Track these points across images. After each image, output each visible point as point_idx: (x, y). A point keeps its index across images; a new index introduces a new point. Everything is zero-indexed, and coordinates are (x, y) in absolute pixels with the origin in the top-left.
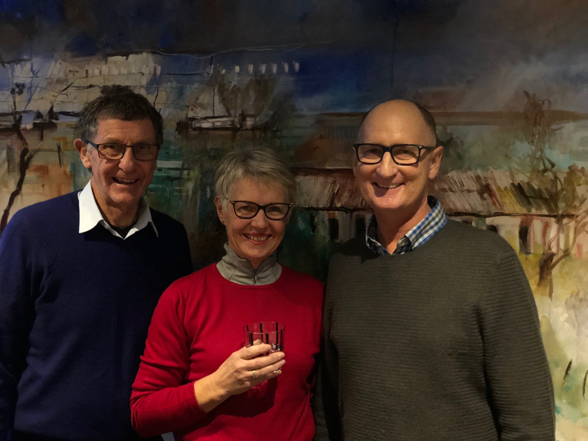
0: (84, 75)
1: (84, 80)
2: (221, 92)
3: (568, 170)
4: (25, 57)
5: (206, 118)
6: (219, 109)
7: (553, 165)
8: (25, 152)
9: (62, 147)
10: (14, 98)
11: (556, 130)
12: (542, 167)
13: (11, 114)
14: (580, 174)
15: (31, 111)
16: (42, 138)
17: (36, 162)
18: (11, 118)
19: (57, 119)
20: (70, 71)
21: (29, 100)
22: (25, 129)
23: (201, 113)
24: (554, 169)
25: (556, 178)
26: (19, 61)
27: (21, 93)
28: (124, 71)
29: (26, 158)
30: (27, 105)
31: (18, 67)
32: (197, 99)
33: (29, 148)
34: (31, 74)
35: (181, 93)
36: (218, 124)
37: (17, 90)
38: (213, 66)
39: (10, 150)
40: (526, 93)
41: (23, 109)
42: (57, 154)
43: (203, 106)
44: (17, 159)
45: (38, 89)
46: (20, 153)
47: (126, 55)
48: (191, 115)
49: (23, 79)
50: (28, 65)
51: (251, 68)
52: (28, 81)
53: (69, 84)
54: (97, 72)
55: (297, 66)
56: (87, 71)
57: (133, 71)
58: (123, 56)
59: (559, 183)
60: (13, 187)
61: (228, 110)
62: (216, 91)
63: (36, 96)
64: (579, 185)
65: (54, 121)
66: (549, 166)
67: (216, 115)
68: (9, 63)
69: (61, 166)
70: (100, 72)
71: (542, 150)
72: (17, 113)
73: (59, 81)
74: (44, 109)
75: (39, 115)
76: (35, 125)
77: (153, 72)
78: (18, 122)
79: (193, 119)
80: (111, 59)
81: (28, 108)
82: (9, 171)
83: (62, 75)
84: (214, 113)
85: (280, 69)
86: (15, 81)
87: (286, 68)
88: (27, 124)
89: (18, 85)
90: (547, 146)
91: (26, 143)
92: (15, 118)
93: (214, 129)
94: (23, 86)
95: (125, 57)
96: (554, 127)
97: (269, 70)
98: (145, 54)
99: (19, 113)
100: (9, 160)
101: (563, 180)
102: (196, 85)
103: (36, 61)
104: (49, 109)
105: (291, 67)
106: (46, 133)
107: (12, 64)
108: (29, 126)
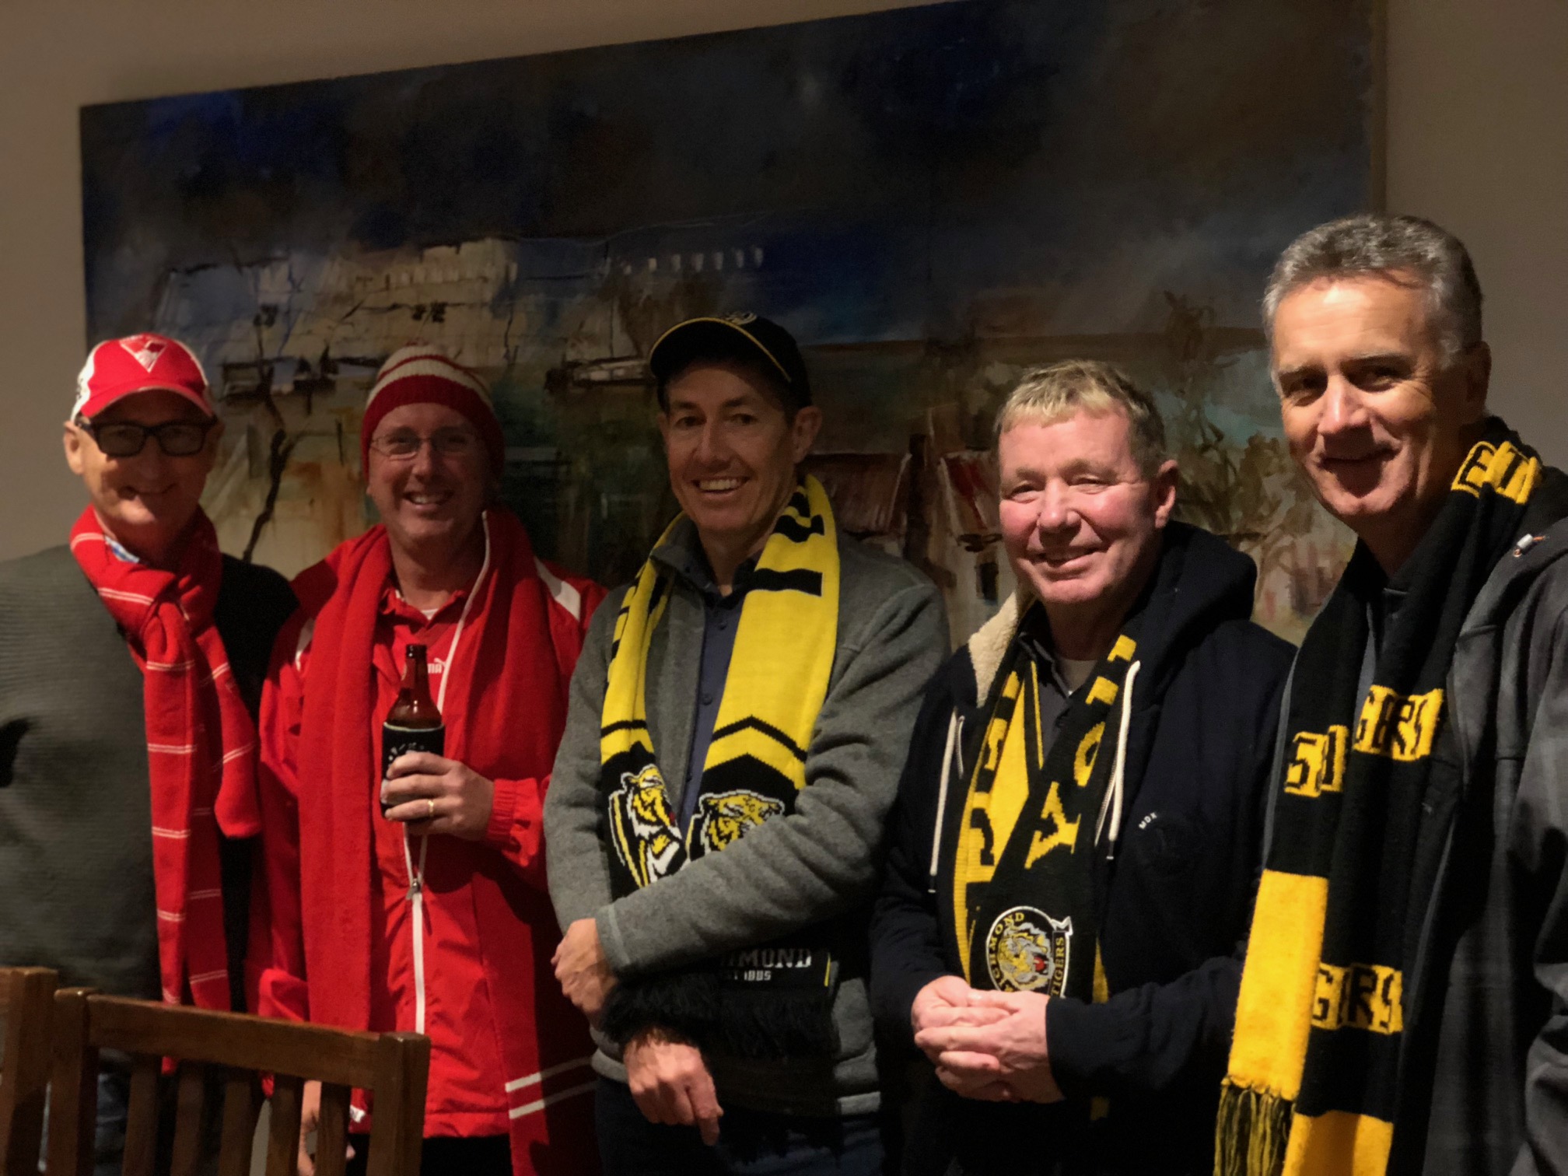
0: (383, 285)
1: (384, 294)
2: (624, 310)
3: (1246, 446)
5: (597, 362)
6: (622, 343)
7: (1220, 436)
8: (279, 437)
9: (344, 427)
10: (259, 333)
11: (1225, 366)
12: (1199, 442)
13: (255, 365)
14: (1270, 453)
15: (289, 358)
16: (309, 409)
17: (300, 455)
18: (254, 372)
19: (335, 372)
20: (358, 279)
21: (287, 337)
22: (280, 394)
23: (588, 353)
24: (1221, 445)
25: (1226, 462)
26: (265, 261)
27: (270, 322)
28: (454, 276)
29: (281, 449)
30: (283, 345)
31: (266, 273)
32: (581, 326)
33: (287, 431)
34: (289, 286)
35: (552, 313)
36: (620, 373)
37: (264, 317)
38: (609, 260)
39: (252, 433)
40: (1170, 297)
41: (275, 355)
42: (336, 441)
43: (592, 339)
44: (266, 452)
45: (302, 316)
46: (270, 440)
47: (456, 243)
48: (571, 356)
49: (274, 296)
50: (283, 270)
51: (677, 260)
52: (283, 299)
53: (356, 304)
54: (405, 278)
55: (759, 255)
56: (388, 279)
57: (469, 275)
58: (450, 245)
59: (1230, 470)
60: (258, 507)
61: (637, 345)
62: (615, 308)
63: (298, 329)
64: (1268, 474)
65: (330, 376)
66: (1213, 438)
67: (616, 355)
68: (250, 265)
69: (343, 464)
70: (411, 279)
71: (1198, 408)
72: (264, 362)
73: (339, 299)
74: (313, 354)
75: (303, 365)
76: (298, 385)
77: (502, 275)
78: (267, 379)
79: (575, 364)
80: (430, 252)
81: (286, 353)
82: (251, 475)
83: (343, 287)
84: (612, 352)
85: (729, 261)
86: (260, 301)
87: (740, 258)
88: (283, 385)
89: (267, 309)
90: (1208, 398)
91: (281, 421)
92: (261, 372)
93: (613, 382)
94: (276, 309)
95: (453, 249)
96: (1220, 360)
97: (709, 263)
98: (489, 242)
99: (269, 362)
100: (252, 453)
101: (1238, 466)
102: (580, 298)
103: (298, 259)
104: (320, 353)
105: (749, 257)
106: (316, 399)
107: (255, 267)
108: (287, 388)
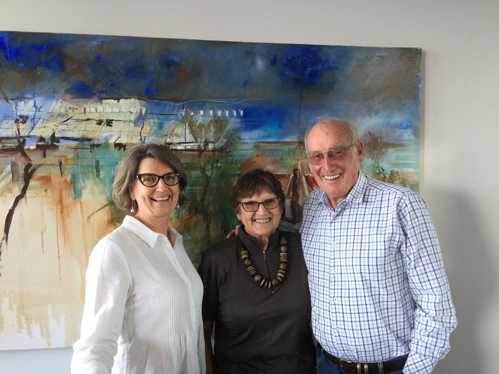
0: (83, 111)
1: (83, 115)
2: (191, 126)
3: (390, 173)
4: (28, 96)
5: (180, 143)
6: (190, 138)
7: (383, 170)
8: (29, 166)
9: (63, 162)
10: (18, 126)
11: (385, 152)
12: (378, 172)
13: (15, 138)
14: (396, 175)
15: (34, 136)
16: (44, 156)
17: (40, 173)
18: (16, 141)
19: (58, 142)
20: (70, 108)
21: (33, 128)
22: (29, 150)
23: (176, 140)
24: (384, 172)
25: (385, 177)
26: (22, 98)
27: (24, 122)
28: (116, 110)
29: (29, 171)
30: (31, 131)
31: (21, 103)
32: (173, 131)
33: (33, 163)
34: (34, 109)
35: (161, 126)
36: (189, 147)
37: (21, 120)
38: (184, 110)
39: (13, 164)
40: (370, 133)
41: (27, 134)
42: (59, 167)
43: (177, 135)
44: (21, 171)
45: (41, 120)
46: (24, 167)
47: (118, 99)
48: (169, 141)
49: (26, 112)
50: (31, 103)
51: (211, 112)
52: (31, 114)
53: (68, 117)
54: (93, 110)
55: (242, 113)
56: (85, 109)
57: (123, 110)
58: (115, 100)
60: (17, 192)
61: (195, 139)
62: (187, 126)
63: (39, 125)
64: (396, 180)
65: (56, 144)
66: (381, 171)
67: (187, 141)
68: (12, 99)
69: (62, 176)
70: (96, 111)
71: (378, 163)
72: (21, 137)
73: (59, 115)
74: (47, 134)
75: (42, 139)
76: (38, 146)
77: (139, 112)
78: (22, 144)
79: (170, 144)
80: (104, 101)
81: (31, 134)
82: (13, 180)
83: (62, 111)
85: (231, 114)
86: (19, 114)
87: (235, 113)
88: (31, 145)
89: (21, 117)
90: (380, 160)
91: (30, 160)
92: (19, 141)
93: (186, 150)
94: (27, 117)
96: (383, 150)
97: (223, 114)
98: (132, 100)
99: (23, 137)
100: (14, 172)
101: (388, 178)
102: (172, 122)
103: (39, 101)
104: (51, 135)
105: (238, 113)
106: (48, 152)
107: (16, 101)
108: (33, 147)
